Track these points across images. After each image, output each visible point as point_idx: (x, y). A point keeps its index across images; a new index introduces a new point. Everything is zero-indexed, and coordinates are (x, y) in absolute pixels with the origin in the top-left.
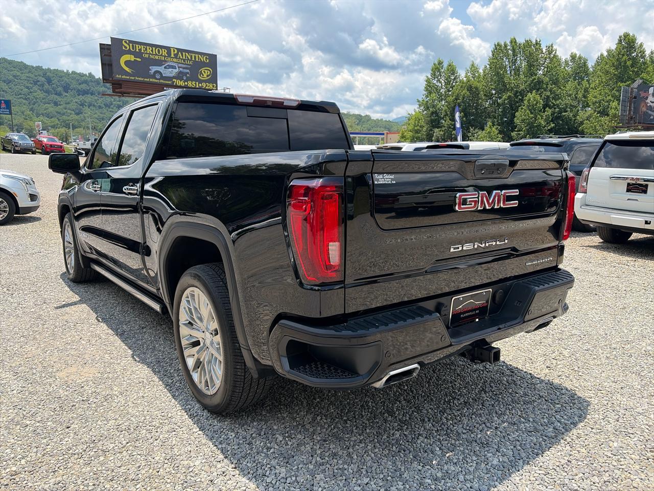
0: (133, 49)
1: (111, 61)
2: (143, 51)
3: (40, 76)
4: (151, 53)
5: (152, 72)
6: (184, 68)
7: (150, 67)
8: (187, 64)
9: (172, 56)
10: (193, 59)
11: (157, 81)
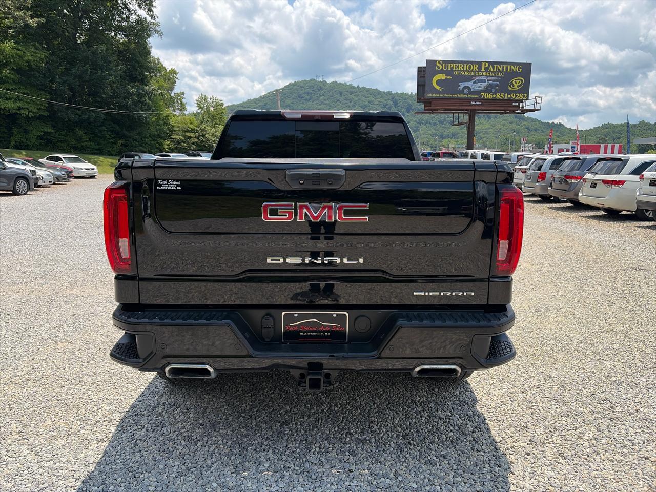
0: (445, 68)
1: (425, 82)
2: (454, 69)
3: (389, 99)
4: (462, 69)
5: (461, 88)
6: (494, 81)
7: (460, 84)
8: (496, 77)
9: (483, 70)
10: (505, 70)
11: (464, 96)
